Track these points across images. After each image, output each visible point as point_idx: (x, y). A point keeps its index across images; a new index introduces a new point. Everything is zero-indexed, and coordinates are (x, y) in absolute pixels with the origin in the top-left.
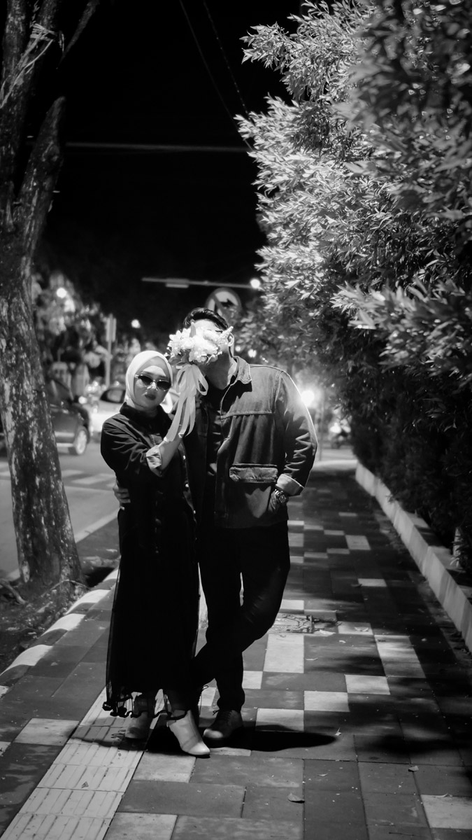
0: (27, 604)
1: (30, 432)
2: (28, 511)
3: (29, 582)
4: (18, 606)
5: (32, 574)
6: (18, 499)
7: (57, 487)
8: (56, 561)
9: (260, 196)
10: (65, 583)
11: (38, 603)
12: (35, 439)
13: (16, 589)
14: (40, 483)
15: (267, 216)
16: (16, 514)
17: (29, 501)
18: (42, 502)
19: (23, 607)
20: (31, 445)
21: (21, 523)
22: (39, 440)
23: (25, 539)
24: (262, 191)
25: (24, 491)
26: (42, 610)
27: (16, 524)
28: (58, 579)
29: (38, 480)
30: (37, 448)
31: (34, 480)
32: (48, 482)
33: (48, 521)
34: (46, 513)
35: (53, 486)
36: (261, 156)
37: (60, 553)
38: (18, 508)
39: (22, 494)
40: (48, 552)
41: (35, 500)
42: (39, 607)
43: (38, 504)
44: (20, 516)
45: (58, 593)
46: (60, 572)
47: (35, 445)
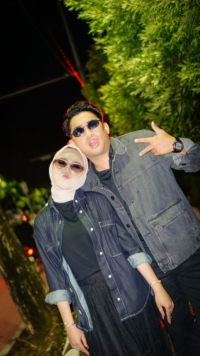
0: (38, 348)
1: (4, 243)
2: (19, 291)
3: (35, 333)
4: (33, 351)
5: (35, 328)
6: (10, 285)
7: (31, 270)
8: (46, 315)
9: (95, 39)
10: (57, 327)
11: (45, 346)
12: (8, 245)
13: (28, 340)
14: (21, 271)
15: (106, 50)
16: (12, 295)
17: (17, 284)
18: (25, 282)
19: (37, 351)
20: (6, 250)
21: (17, 299)
22: (11, 245)
23: (23, 308)
24: (96, 35)
25: (12, 279)
26: (49, 349)
27: (14, 300)
28: (51, 325)
29: (18, 270)
30: (11, 251)
31: (16, 271)
32: (25, 269)
33: (33, 292)
34: (30, 288)
35: (28, 270)
36: (87, 14)
37: (46, 309)
38: (12, 290)
39: (12, 282)
40: (40, 311)
41: (21, 283)
42: (46, 348)
43: (23, 284)
44: (16, 295)
45: (55, 335)
46: (52, 321)
47: (9, 249)
